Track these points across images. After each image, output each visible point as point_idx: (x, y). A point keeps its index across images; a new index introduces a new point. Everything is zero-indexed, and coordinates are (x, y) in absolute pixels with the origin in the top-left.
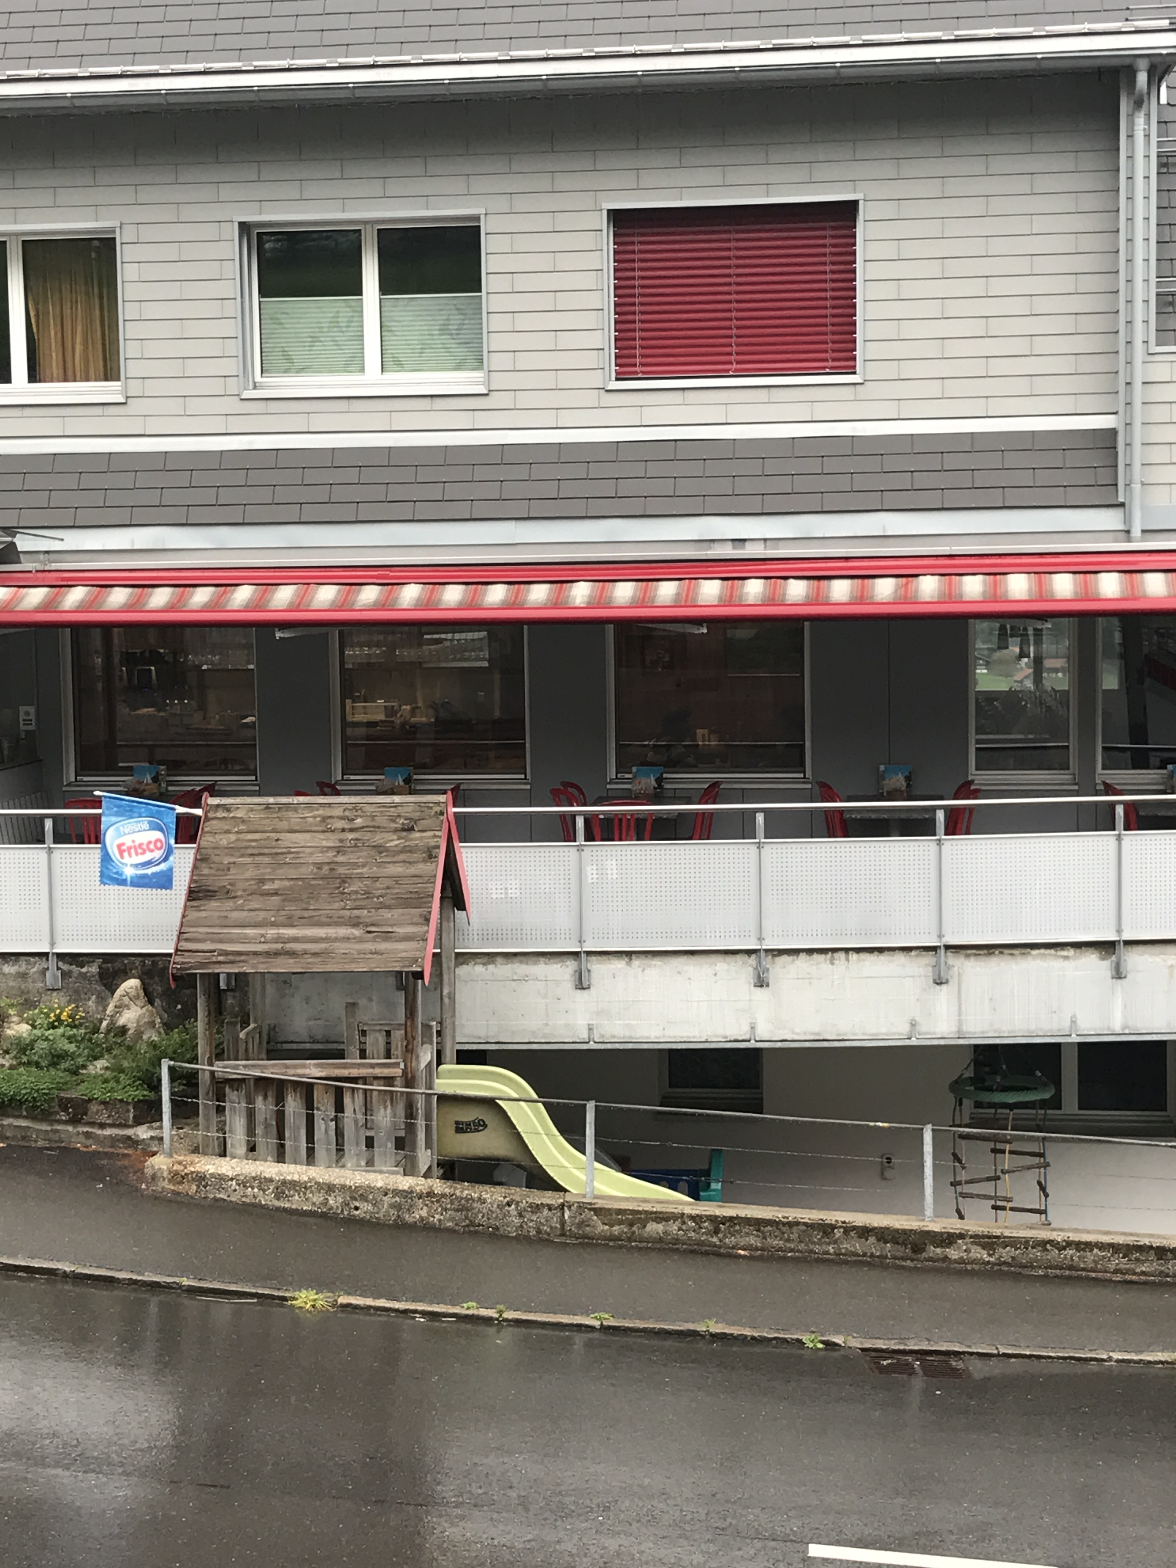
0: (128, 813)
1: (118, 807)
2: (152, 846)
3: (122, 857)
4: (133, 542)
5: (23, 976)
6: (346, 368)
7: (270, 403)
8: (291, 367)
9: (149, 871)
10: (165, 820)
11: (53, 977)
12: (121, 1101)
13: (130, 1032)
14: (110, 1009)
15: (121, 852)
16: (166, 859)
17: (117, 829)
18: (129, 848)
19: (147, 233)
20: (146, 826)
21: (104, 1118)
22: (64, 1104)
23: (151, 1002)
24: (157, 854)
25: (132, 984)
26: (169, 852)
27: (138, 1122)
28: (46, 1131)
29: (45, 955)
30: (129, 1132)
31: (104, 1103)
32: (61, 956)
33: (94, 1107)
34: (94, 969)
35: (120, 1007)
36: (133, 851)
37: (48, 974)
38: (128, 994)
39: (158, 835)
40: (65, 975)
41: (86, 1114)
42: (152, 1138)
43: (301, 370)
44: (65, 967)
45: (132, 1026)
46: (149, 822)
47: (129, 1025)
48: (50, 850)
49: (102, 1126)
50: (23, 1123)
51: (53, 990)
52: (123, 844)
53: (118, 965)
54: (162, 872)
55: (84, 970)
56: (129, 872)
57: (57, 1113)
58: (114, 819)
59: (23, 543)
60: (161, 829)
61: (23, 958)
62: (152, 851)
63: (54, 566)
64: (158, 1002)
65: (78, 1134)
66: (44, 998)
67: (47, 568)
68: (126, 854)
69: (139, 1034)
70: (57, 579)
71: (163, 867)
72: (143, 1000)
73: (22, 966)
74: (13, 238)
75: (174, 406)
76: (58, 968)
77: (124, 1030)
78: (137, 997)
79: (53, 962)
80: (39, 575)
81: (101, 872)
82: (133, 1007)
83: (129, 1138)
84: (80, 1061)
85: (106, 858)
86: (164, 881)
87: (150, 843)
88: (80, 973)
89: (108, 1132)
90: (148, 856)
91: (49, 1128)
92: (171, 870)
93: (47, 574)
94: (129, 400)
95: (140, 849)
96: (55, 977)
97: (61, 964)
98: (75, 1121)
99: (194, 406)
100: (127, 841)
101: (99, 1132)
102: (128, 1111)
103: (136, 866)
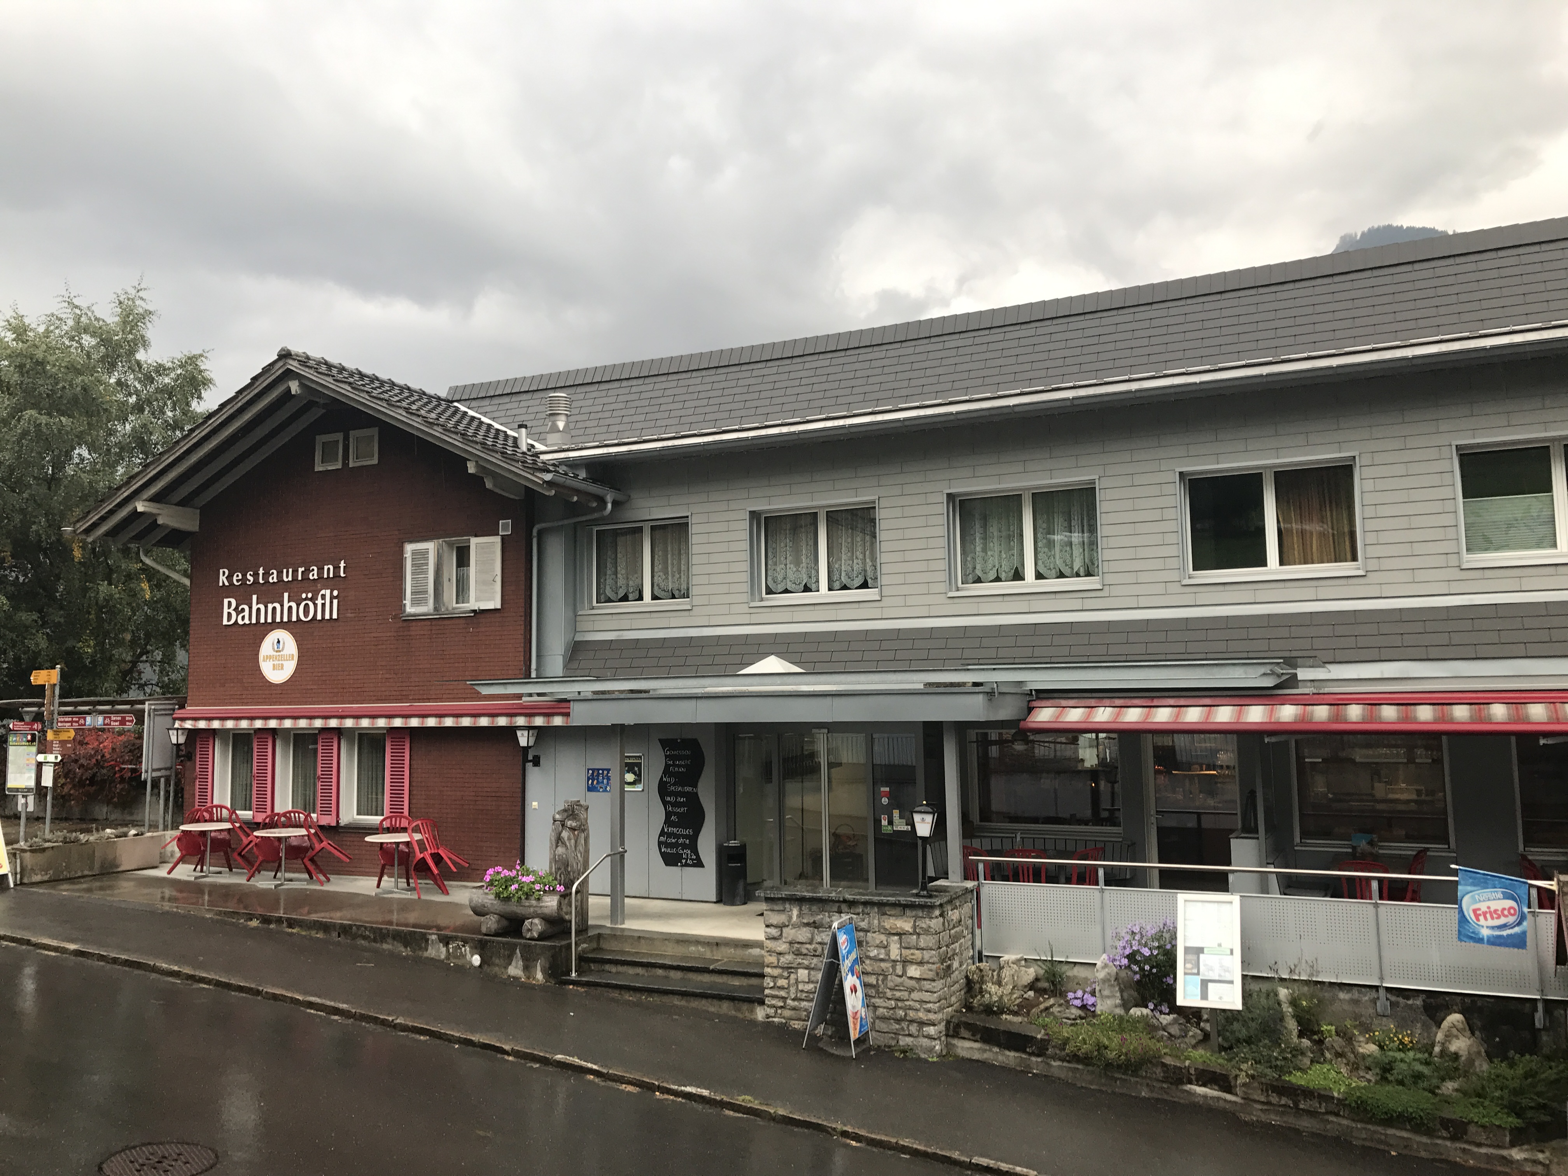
0: (1483, 884)
1: (1475, 878)
2: (1506, 912)
3: (1478, 920)
4: (1382, 673)
5: (1356, 1002)
6: (1539, 545)
7: (1486, 571)
8: (1488, 545)
9: (1505, 933)
10: (1518, 892)
11: (1383, 1004)
12: (1499, 1127)
13: (1463, 1058)
14: (1440, 1036)
15: (1477, 917)
16: (1519, 924)
17: (1473, 897)
18: (1485, 914)
19: (1379, 458)
20: (1501, 896)
21: (1482, 1138)
22: (1446, 1123)
23: (1473, 1033)
24: (1511, 919)
25: (1455, 1018)
26: (1522, 918)
27: (1513, 1145)
28: (1426, 1144)
29: (1376, 988)
30: (1505, 1153)
31: (1483, 1126)
32: (1388, 989)
33: (1472, 1129)
34: (1419, 1002)
35: (1449, 1036)
36: (1488, 916)
37: (1378, 1004)
38: (1454, 1026)
39: (1510, 903)
40: (1392, 1004)
41: (1466, 1134)
42: (1526, 1160)
43: (1498, 549)
44: (1393, 998)
45: (1464, 1054)
46: (1503, 893)
47: (1461, 1053)
48: (1376, 905)
49: (1479, 1145)
50: (1405, 1134)
51: (1384, 1016)
52: (1479, 909)
53: (1440, 1000)
54: (1516, 935)
55: (1410, 1002)
56: (1485, 933)
57: (1439, 1130)
58: (1469, 888)
59: (1303, 674)
60: (1513, 898)
61: (1356, 988)
62: (1506, 916)
63: (1326, 690)
64: (1477, 1033)
65: (1456, 1149)
66: (1376, 1021)
67: (1321, 692)
68: (1481, 918)
69: (1471, 1061)
70: (1335, 699)
71: (1517, 930)
72: (1468, 1033)
73: (1355, 994)
74: (1268, 470)
75: (1407, 576)
76: (1387, 999)
77: (1456, 1056)
78: (1464, 1030)
79: (1382, 992)
80: (1315, 696)
81: (1459, 931)
82: (1462, 1038)
83: (1503, 1157)
84: (1435, 1081)
85: (1463, 919)
86: (1519, 942)
87: (1504, 909)
88: (1407, 1004)
89: (1483, 1150)
90: (1502, 921)
91: (1429, 1141)
92: (1524, 933)
93: (1322, 696)
94: (1369, 574)
95: (1495, 914)
96: (1385, 1008)
97: (1389, 996)
98: (1454, 1138)
99: (1421, 575)
100: (1483, 907)
101: (1475, 1149)
102: (1505, 1136)
103: (1493, 928)
